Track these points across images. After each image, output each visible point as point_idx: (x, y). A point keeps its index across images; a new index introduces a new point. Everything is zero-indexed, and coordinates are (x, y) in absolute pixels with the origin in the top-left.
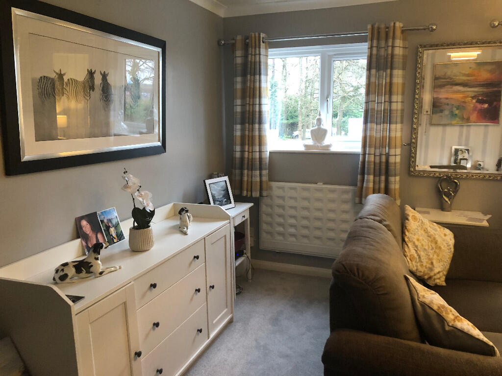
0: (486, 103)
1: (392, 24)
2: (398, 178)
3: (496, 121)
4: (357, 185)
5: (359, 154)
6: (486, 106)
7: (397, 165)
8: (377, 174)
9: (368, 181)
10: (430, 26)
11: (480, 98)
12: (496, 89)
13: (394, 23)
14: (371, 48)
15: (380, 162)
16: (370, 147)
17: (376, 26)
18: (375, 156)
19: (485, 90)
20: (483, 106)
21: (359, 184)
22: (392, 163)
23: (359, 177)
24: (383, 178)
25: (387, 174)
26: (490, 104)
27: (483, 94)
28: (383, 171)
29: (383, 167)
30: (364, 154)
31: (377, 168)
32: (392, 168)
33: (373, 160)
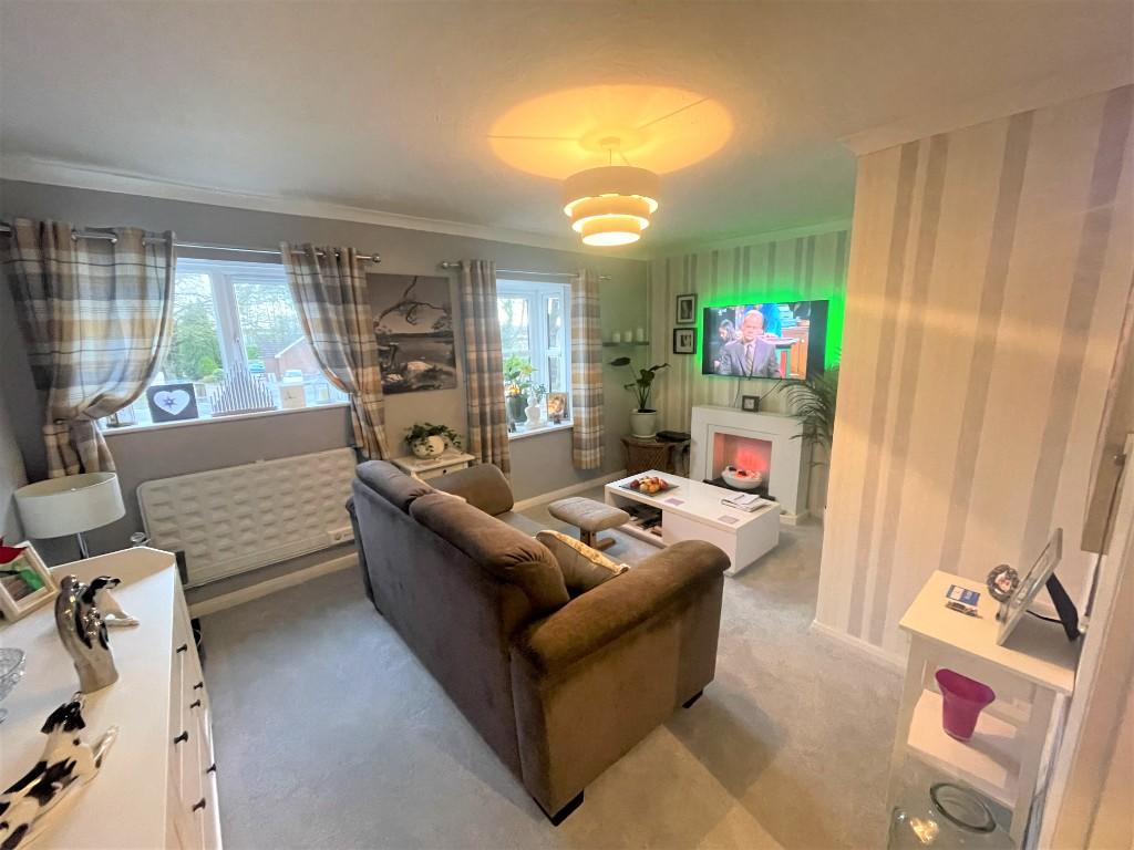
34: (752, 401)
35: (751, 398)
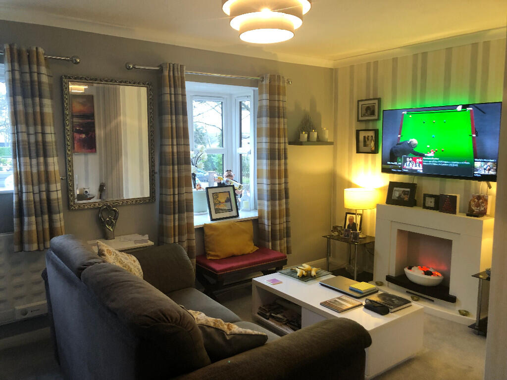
0: (83, 133)
1: (35, 49)
2: (62, 215)
3: (94, 150)
4: (12, 231)
5: (13, 194)
6: (84, 136)
7: (59, 201)
8: (39, 214)
9: (30, 224)
10: (74, 59)
11: (78, 128)
12: (89, 121)
13: (37, 48)
14: (12, 71)
15: (41, 200)
16: (27, 183)
17: (15, 47)
18: (34, 194)
19: (80, 121)
20: (81, 136)
21: (16, 229)
22: (55, 200)
23: (15, 220)
24: (46, 217)
25: (51, 212)
26: (87, 134)
27: (80, 125)
28: (46, 210)
29: (45, 205)
30: (20, 193)
31: (38, 207)
32: (55, 204)
33: (32, 198)
34: (433, 200)
35: (431, 196)
